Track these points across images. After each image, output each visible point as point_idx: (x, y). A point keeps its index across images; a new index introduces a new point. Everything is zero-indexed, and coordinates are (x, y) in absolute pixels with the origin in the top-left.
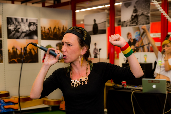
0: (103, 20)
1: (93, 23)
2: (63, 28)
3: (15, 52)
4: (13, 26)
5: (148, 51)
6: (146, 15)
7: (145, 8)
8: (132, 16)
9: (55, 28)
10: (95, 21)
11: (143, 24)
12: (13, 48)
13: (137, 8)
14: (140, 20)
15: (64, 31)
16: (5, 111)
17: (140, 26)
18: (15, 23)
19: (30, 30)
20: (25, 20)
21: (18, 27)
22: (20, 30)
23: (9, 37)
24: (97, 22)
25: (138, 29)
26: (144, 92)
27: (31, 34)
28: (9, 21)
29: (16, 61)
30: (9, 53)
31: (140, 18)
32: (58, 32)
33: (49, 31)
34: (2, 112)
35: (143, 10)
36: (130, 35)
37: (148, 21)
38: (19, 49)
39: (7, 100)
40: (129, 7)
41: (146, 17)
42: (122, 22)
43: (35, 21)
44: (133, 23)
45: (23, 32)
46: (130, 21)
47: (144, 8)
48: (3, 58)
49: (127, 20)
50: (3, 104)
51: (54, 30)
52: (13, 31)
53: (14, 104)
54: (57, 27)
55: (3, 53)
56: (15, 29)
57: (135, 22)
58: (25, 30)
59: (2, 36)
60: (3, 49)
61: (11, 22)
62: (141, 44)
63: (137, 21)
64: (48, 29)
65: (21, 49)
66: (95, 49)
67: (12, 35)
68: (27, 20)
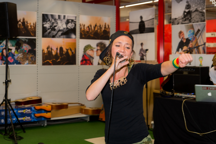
0: (151, 17)
1: (140, 21)
2: (105, 26)
3: (50, 53)
4: (48, 24)
5: (204, 52)
6: (201, 11)
7: (200, 3)
8: (185, 12)
9: (96, 25)
10: (141, 18)
11: (197, 22)
12: (48, 48)
13: (190, 3)
14: (194, 17)
15: (106, 29)
16: (36, 120)
17: (194, 24)
18: (52, 20)
19: (67, 28)
20: (62, 17)
21: (55, 24)
22: (56, 28)
23: (44, 36)
24: (144, 19)
25: (192, 27)
26: (197, 100)
27: (68, 33)
28: (45, 18)
29: (51, 63)
30: (43, 54)
31: (193, 15)
32: (99, 31)
33: (89, 29)
34: (32, 121)
35: (197, 6)
36: (182, 34)
37: (203, 18)
38: (54, 49)
39: (38, 107)
40: (181, 2)
41: (201, 14)
42: (173, 20)
43: (74, 18)
44: (185, 20)
45: (59, 31)
46: (183, 19)
47: (198, 3)
48: (37, 59)
49: (179, 17)
50: (33, 111)
51: (95, 28)
52: (49, 29)
53: (47, 112)
54: (98, 25)
55: (37, 54)
56: (51, 26)
57: (188, 19)
58: (61, 28)
59: (37, 35)
60: (37, 49)
61: (47, 19)
62: (195, 45)
63: (190, 18)
64: (88, 27)
65: (57, 49)
66: (142, 50)
67: (47, 33)
68: (64, 16)
